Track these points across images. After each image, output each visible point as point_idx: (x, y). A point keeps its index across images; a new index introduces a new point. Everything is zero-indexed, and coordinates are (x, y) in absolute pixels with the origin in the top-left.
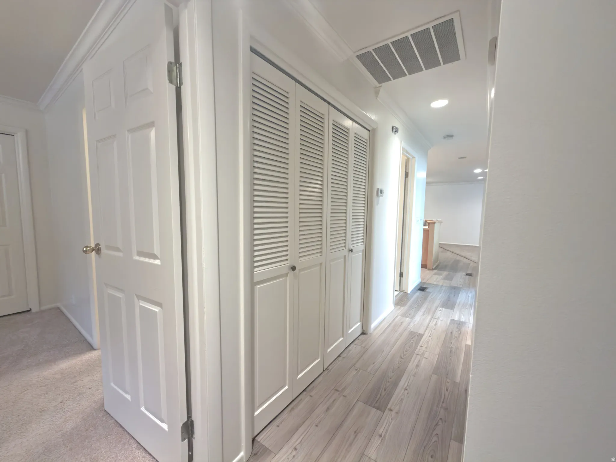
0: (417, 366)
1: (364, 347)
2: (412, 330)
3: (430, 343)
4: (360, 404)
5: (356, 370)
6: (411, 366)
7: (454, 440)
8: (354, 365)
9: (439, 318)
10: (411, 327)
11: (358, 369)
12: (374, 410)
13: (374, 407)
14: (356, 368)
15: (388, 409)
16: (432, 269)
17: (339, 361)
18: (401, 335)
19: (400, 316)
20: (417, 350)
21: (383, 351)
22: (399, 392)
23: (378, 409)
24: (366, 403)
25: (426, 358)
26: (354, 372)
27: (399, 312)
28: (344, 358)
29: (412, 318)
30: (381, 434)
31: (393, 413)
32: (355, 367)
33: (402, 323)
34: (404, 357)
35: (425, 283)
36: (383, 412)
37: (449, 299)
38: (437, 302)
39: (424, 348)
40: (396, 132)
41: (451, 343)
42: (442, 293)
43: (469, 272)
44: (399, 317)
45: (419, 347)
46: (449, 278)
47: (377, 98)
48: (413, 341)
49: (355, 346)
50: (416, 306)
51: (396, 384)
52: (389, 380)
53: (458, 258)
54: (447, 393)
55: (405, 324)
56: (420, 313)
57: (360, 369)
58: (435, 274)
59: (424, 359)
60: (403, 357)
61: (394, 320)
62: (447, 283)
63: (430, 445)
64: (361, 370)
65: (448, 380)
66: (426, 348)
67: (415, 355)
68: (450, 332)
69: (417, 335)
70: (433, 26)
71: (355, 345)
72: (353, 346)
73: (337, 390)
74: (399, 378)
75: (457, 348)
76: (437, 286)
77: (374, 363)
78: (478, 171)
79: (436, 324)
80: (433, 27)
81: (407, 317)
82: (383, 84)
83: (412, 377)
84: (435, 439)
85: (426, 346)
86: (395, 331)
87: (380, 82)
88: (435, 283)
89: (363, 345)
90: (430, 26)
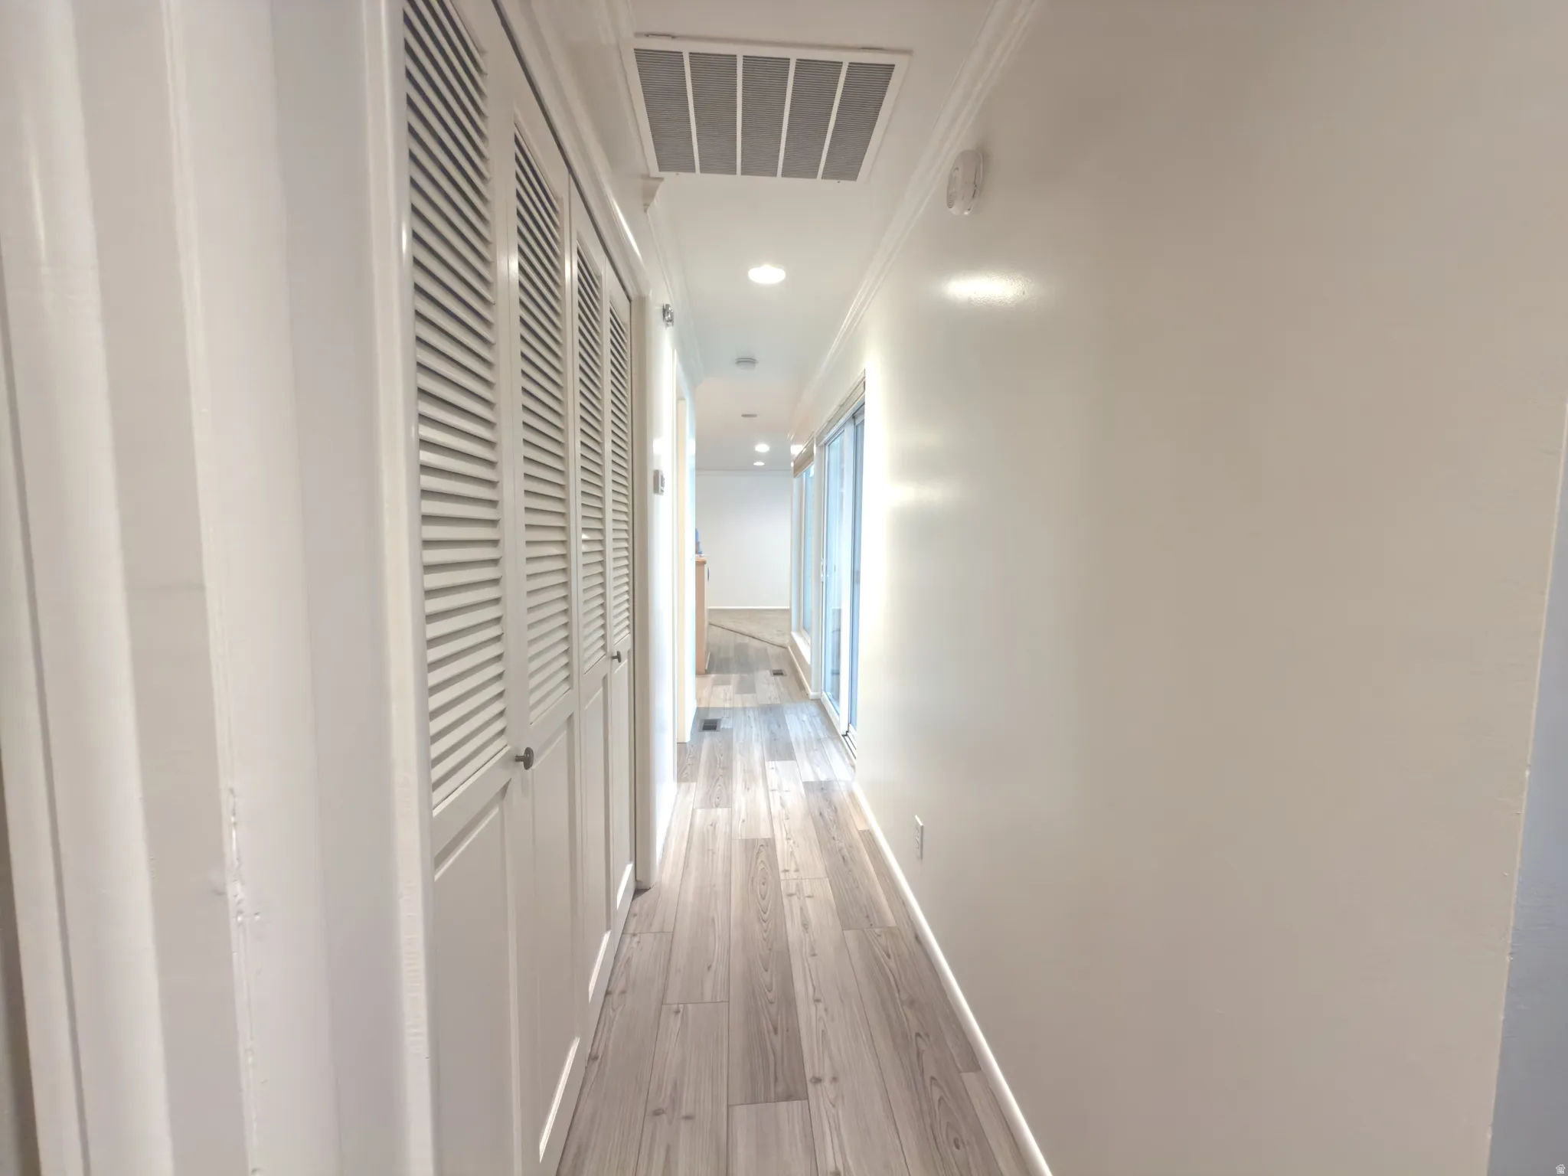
0: (805, 926)
1: (662, 932)
2: (744, 838)
3: (796, 854)
4: (741, 1112)
5: (677, 1012)
6: (793, 931)
7: (966, 1072)
8: (662, 1002)
9: (780, 788)
10: (740, 831)
11: (681, 1006)
12: (783, 1106)
13: (778, 1099)
14: (675, 1007)
15: (811, 1081)
16: (704, 671)
17: (614, 1010)
18: (729, 859)
19: (701, 808)
20: (783, 884)
21: (713, 920)
22: (807, 1014)
23: (789, 1097)
24: (754, 1101)
25: (809, 897)
26: (675, 1024)
27: (690, 798)
28: (623, 992)
29: (729, 802)
30: (836, 1167)
31: (826, 1083)
32: (666, 1004)
33: (713, 825)
34: (768, 913)
35: (707, 709)
36: (805, 1099)
37: (773, 739)
38: (757, 752)
39: (793, 875)
40: (670, 323)
41: (834, 838)
42: (753, 725)
43: (776, 668)
44: (699, 811)
45: (782, 876)
46: (746, 688)
47: (645, 211)
48: (762, 866)
49: (636, 939)
50: (721, 771)
51: (788, 1000)
52: (770, 996)
53: (740, 639)
54: (892, 963)
55: (722, 828)
56: (738, 786)
57: (685, 1004)
58: (716, 683)
59: (808, 901)
60: (765, 917)
61: (692, 825)
62: (748, 700)
63: (938, 1117)
64: (690, 1006)
65: (877, 930)
66: (797, 870)
67: (785, 901)
68: (817, 814)
69: (762, 845)
70: (853, 61)
71: (634, 935)
72: (631, 942)
73: (657, 1113)
74: (787, 979)
75: (850, 847)
76: (733, 709)
77: (709, 968)
78: (762, 448)
79: (783, 805)
80: (852, 65)
81: (717, 806)
82: (669, 176)
83: (810, 960)
84: (936, 1094)
85: (793, 867)
86: (710, 853)
87: (662, 167)
88: (727, 705)
89: (655, 928)
90: (846, 58)
